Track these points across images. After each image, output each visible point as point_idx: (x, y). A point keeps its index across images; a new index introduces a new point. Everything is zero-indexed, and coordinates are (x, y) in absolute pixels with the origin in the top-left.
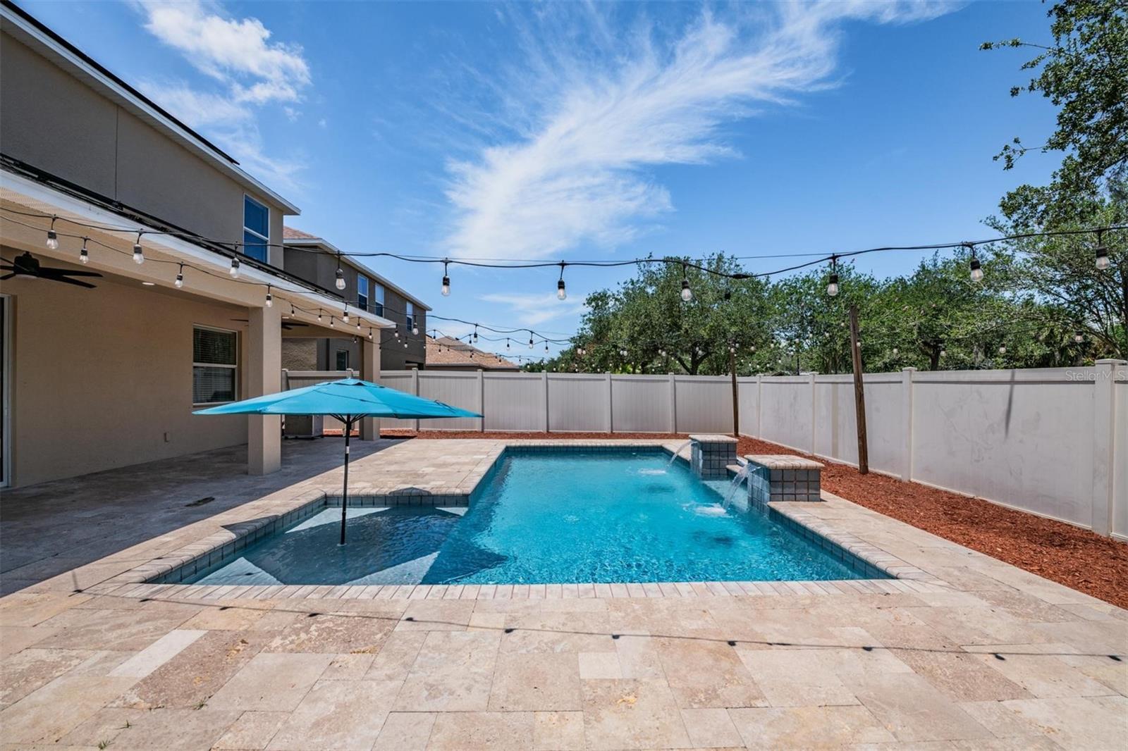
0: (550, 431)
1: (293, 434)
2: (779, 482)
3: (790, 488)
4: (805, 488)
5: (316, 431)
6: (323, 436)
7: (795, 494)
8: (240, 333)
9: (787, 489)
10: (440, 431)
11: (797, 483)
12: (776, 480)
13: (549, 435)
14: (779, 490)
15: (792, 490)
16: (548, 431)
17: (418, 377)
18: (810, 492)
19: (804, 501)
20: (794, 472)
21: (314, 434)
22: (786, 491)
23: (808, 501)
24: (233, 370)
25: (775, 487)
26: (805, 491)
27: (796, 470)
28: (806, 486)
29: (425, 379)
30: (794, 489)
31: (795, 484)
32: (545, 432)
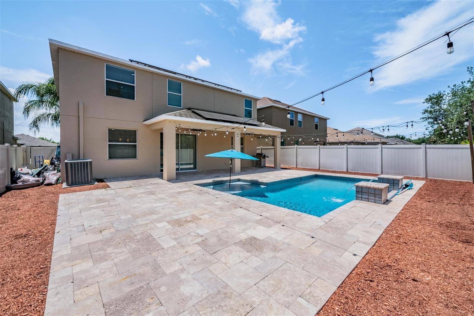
0: (349, 171)
1: (258, 165)
2: (360, 192)
3: (365, 195)
4: (373, 197)
5: (263, 165)
6: (265, 167)
7: (368, 199)
8: (244, 137)
9: (364, 196)
10: (304, 168)
11: (369, 194)
12: (359, 191)
13: (347, 172)
14: (360, 196)
15: (367, 197)
16: (347, 171)
17: (297, 148)
18: (376, 199)
19: (373, 202)
20: (367, 189)
21: (262, 166)
22: (363, 196)
23: (375, 203)
24: (243, 147)
25: (358, 194)
26: (374, 198)
27: (368, 188)
28: (374, 196)
29: (299, 149)
30: (367, 196)
31: (368, 194)
32: (346, 171)
